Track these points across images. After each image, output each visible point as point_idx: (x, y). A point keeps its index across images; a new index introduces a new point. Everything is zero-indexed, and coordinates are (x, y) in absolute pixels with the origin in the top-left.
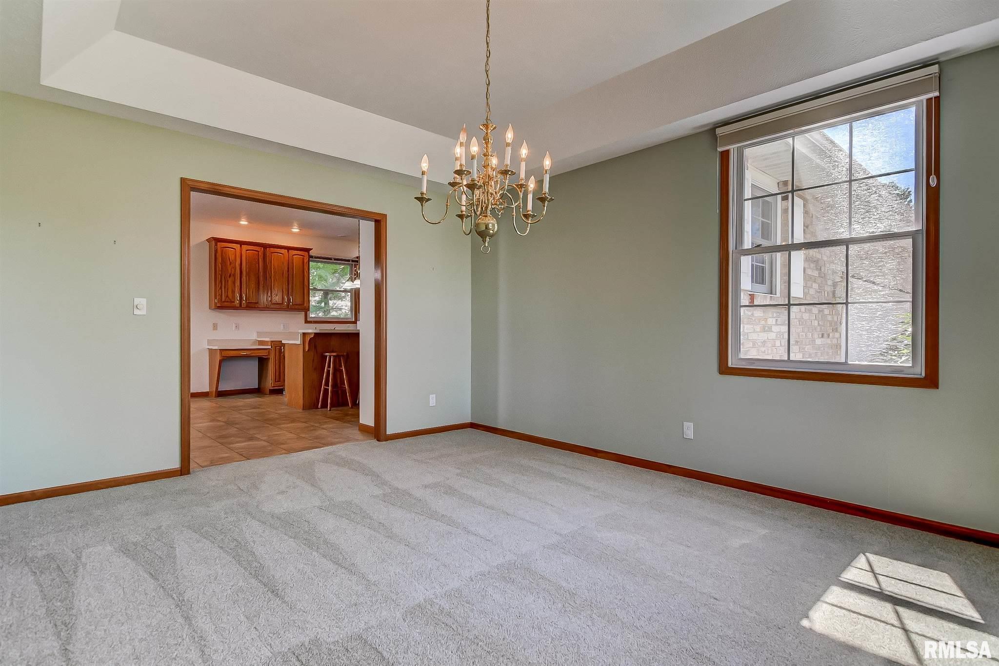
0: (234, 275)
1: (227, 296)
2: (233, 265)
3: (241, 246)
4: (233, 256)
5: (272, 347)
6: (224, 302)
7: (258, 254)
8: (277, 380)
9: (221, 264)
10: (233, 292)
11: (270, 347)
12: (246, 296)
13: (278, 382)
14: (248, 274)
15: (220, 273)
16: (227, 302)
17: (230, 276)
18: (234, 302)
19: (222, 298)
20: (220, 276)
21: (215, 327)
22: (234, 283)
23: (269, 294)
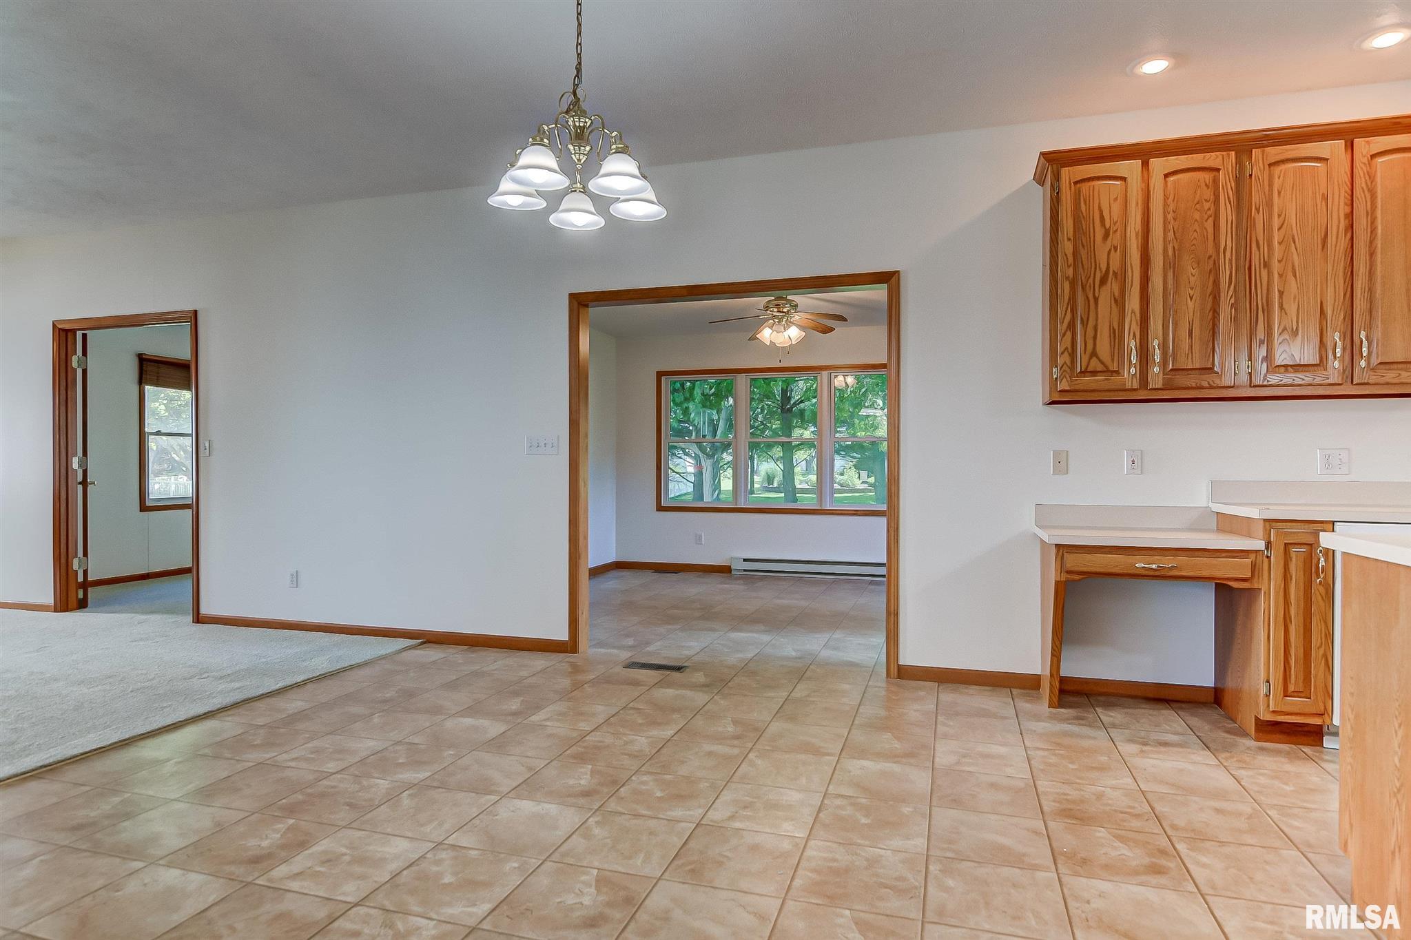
0: (1121, 276)
1: (1094, 354)
2: (1115, 239)
3: (1145, 164)
4: (1116, 209)
5: (1268, 545)
6: (1083, 373)
7: (1216, 181)
8: (1291, 688)
9: (1074, 241)
10: (1117, 336)
11: (1260, 545)
12: (1164, 347)
13: (1297, 693)
14: (1173, 265)
15: (1070, 272)
16: (1094, 373)
17: (1103, 281)
18: (1117, 372)
19: (1073, 361)
20: (1067, 285)
21: (1061, 464)
22: (1120, 302)
23: (1261, 333)
